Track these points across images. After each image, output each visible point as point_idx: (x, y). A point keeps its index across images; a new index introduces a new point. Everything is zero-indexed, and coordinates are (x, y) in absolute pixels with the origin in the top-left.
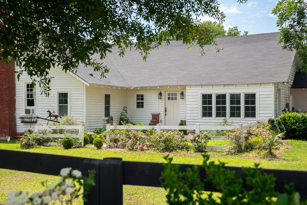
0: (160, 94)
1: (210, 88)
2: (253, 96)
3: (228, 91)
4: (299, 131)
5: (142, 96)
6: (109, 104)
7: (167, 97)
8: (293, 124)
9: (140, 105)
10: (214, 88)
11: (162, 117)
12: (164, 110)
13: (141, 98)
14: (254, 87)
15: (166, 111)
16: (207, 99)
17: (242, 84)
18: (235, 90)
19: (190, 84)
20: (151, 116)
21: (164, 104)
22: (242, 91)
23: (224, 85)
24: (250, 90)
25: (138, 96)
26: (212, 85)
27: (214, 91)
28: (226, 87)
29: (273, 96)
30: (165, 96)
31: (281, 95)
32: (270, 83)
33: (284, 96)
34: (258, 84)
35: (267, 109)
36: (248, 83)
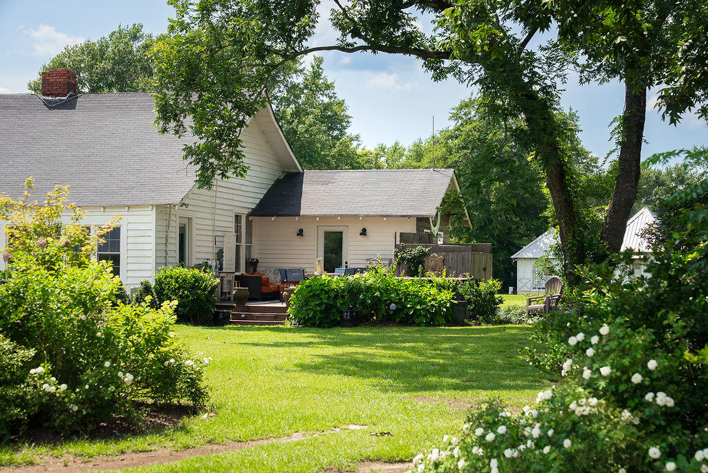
2: (118, 232)
14: (117, 212)
17: (92, 206)
29: (153, 234)
31: (195, 232)
32: (147, 206)
33: (211, 233)
34: (124, 206)
35: (141, 260)
36: (105, 204)
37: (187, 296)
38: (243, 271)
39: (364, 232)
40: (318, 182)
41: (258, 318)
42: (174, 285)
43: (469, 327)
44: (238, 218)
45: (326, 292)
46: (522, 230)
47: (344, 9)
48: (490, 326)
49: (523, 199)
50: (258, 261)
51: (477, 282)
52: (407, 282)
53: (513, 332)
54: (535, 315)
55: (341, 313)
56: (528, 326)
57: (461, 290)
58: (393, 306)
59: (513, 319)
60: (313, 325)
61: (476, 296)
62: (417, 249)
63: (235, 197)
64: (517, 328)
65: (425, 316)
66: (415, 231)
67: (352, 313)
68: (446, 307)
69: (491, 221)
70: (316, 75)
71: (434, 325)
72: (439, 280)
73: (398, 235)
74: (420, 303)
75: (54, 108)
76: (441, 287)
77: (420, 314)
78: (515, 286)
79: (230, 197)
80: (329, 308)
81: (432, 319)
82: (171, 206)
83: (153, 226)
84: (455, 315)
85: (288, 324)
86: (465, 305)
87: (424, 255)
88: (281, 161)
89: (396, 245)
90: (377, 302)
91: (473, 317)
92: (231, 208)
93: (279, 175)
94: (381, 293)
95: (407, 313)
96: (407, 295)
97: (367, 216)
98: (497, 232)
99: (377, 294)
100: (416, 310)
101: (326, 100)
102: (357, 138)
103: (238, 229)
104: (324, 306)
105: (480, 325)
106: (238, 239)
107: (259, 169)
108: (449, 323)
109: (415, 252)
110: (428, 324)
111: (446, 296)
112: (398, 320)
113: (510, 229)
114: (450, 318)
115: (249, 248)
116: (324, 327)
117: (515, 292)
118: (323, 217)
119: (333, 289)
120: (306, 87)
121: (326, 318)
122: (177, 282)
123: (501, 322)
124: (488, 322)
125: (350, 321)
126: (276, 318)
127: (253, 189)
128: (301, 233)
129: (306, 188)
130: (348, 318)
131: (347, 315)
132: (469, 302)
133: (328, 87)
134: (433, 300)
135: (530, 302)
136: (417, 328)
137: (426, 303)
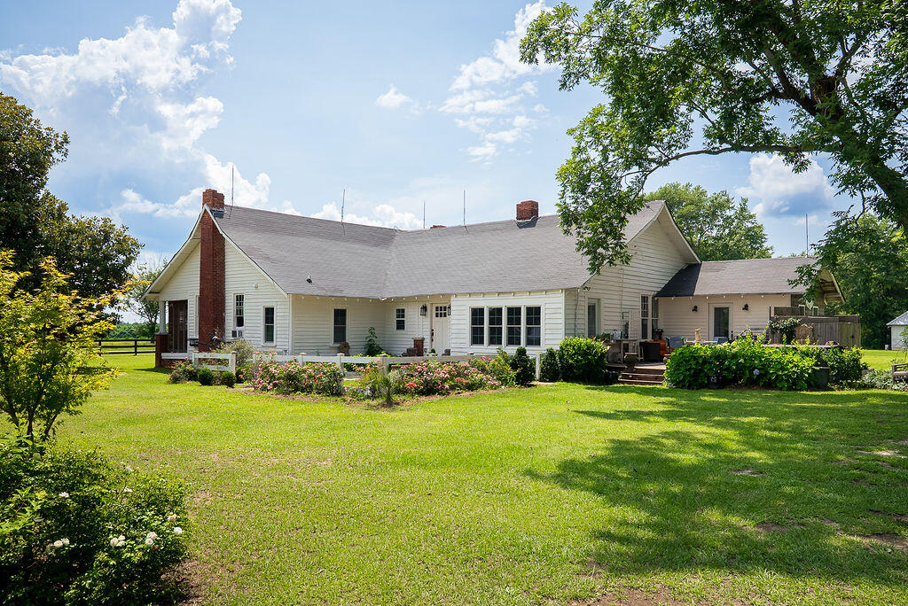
0: (425, 308)
1: (481, 298)
2: (538, 310)
3: (504, 303)
4: (578, 368)
5: (403, 311)
6: (345, 324)
7: (434, 312)
8: (571, 357)
9: (401, 325)
10: (487, 297)
11: (427, 345)
12: (429, 333)
13: (401, 313)
14: (538, 295)
15: (433, 334)
16: (477, 314)
17: (522, 292)
18: (514, 302)
19: (456, 292)
20: (413, 343)
21: (429, 323)
22: (523, 302)
23: (499, 293)
24: (532, 301)
25: (398, 311)
26: (484, 294)
27: (487, 303)
28: (502, 296)
29: (563, 311)
30: (431, 311)
31: (603, 310)
32: (558, 290)
33: (619, 311)
34: (542, 291)
35: (555, 331)
36: (530, 290)
37: (581, 361)
38: (649, 339)
39: (746, 308)
40: (712, 270)
41: (641, 378)
42: (572, 351)
43: (831, 393)
44: (644, 299)
45: (695, 358)
46: (895, 305)
47: (713, 123)
48: (853, 392)
49: (896, 285)
50: (662, 331)
51: (841, 349)
52: (773, 350)
53: (875, 401)
54: (901, 381)
55: (709, 377)
56: (893, 392)
57: (824, 357)
58: (756, 372)
59: (878, 383)
60: (683, 387)
61: (839, 363)
62: (789, 321)
63: (641, 283)
64: (881, 395)
65: (787, 381)
66: (790, 306)
67: (718, 377)
68: (808, 373)
69: (871, 300)
70: (743, 210)
71: (795, 390)
72: (803, 348)
73: (773, 309)
74: (782, 369)
75: (523, 227)
76: (806, 354)
77: (782, 380)
78: (890, 344)
79: (637, 282)
80: (697, 373)
81: (794, 384)
82: (575, 289)
83: (562, 306)
84: (818, 380)
85: (665, 385)
86: (828, 371)
87: (796, 325)
88: (683, 255)
89: (771, 318)
90: (741, 367)
91: (836, 382)
92: (637, 291)
93: (683, 266)
94: (745, 360)
95: (770, 378)
96: (769, 361)
97: (748, 294)
98: (875, 308)
99: (742, 360)
100: (778, 376)
101: (750, 225)
102: (772, 248)
103: (645, 307)
104: (692, 371)
105: (843, 389)
106: (645, 314)
107: (664, 262)
108: (811, 388)
109: (787, 323)
110: (790, 389)
111: (808, 363)
112: (761, 384)
113: (885, 305)
114: (812, 383)
115: (655, 322)
116: (693, 389)
117: (890, 349)
118: (712, 296)
119: (701, 356)
120: (736, 217)
121: (696, 380)
122: (574, 349)
123: (865, 387)
124: (851, 386)
125: (716, 384)
126: (656, 379)
127: (656, 277)
128: (695, 309)
129: (701, 275)
130: (715, 381)
131: (714, 379)
132: (832, 367)
133: (751, 217)
134: (795, 366)
135: (895, 368)
136: (778, 393)
137: (787, 369)
